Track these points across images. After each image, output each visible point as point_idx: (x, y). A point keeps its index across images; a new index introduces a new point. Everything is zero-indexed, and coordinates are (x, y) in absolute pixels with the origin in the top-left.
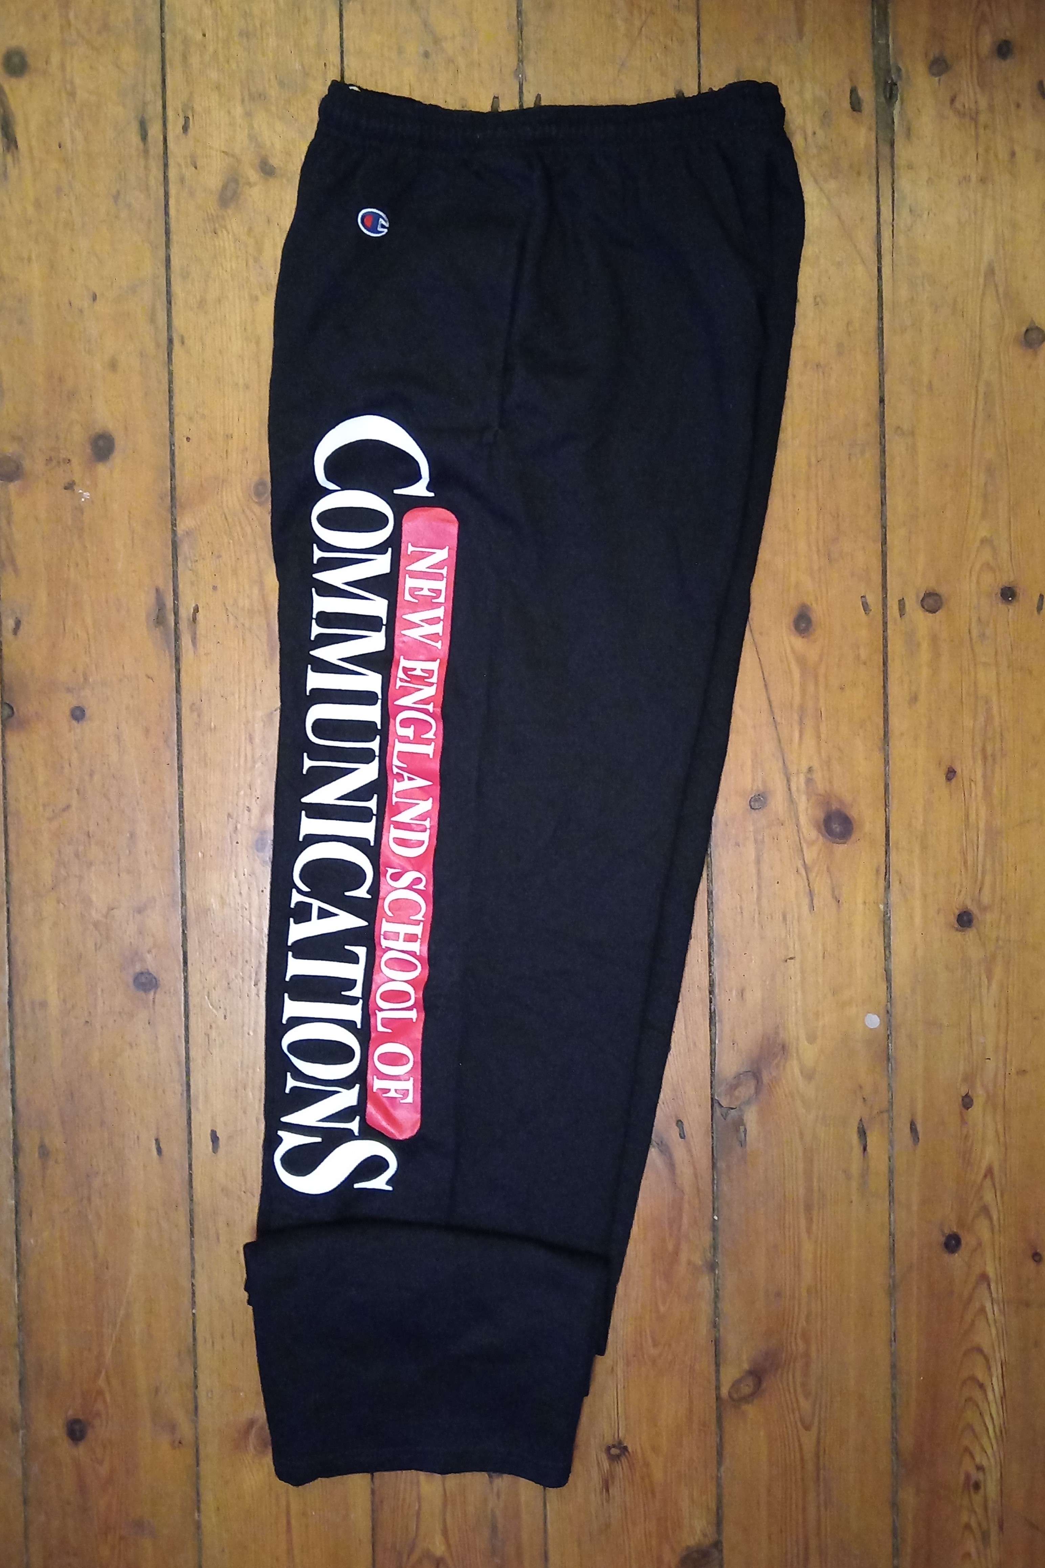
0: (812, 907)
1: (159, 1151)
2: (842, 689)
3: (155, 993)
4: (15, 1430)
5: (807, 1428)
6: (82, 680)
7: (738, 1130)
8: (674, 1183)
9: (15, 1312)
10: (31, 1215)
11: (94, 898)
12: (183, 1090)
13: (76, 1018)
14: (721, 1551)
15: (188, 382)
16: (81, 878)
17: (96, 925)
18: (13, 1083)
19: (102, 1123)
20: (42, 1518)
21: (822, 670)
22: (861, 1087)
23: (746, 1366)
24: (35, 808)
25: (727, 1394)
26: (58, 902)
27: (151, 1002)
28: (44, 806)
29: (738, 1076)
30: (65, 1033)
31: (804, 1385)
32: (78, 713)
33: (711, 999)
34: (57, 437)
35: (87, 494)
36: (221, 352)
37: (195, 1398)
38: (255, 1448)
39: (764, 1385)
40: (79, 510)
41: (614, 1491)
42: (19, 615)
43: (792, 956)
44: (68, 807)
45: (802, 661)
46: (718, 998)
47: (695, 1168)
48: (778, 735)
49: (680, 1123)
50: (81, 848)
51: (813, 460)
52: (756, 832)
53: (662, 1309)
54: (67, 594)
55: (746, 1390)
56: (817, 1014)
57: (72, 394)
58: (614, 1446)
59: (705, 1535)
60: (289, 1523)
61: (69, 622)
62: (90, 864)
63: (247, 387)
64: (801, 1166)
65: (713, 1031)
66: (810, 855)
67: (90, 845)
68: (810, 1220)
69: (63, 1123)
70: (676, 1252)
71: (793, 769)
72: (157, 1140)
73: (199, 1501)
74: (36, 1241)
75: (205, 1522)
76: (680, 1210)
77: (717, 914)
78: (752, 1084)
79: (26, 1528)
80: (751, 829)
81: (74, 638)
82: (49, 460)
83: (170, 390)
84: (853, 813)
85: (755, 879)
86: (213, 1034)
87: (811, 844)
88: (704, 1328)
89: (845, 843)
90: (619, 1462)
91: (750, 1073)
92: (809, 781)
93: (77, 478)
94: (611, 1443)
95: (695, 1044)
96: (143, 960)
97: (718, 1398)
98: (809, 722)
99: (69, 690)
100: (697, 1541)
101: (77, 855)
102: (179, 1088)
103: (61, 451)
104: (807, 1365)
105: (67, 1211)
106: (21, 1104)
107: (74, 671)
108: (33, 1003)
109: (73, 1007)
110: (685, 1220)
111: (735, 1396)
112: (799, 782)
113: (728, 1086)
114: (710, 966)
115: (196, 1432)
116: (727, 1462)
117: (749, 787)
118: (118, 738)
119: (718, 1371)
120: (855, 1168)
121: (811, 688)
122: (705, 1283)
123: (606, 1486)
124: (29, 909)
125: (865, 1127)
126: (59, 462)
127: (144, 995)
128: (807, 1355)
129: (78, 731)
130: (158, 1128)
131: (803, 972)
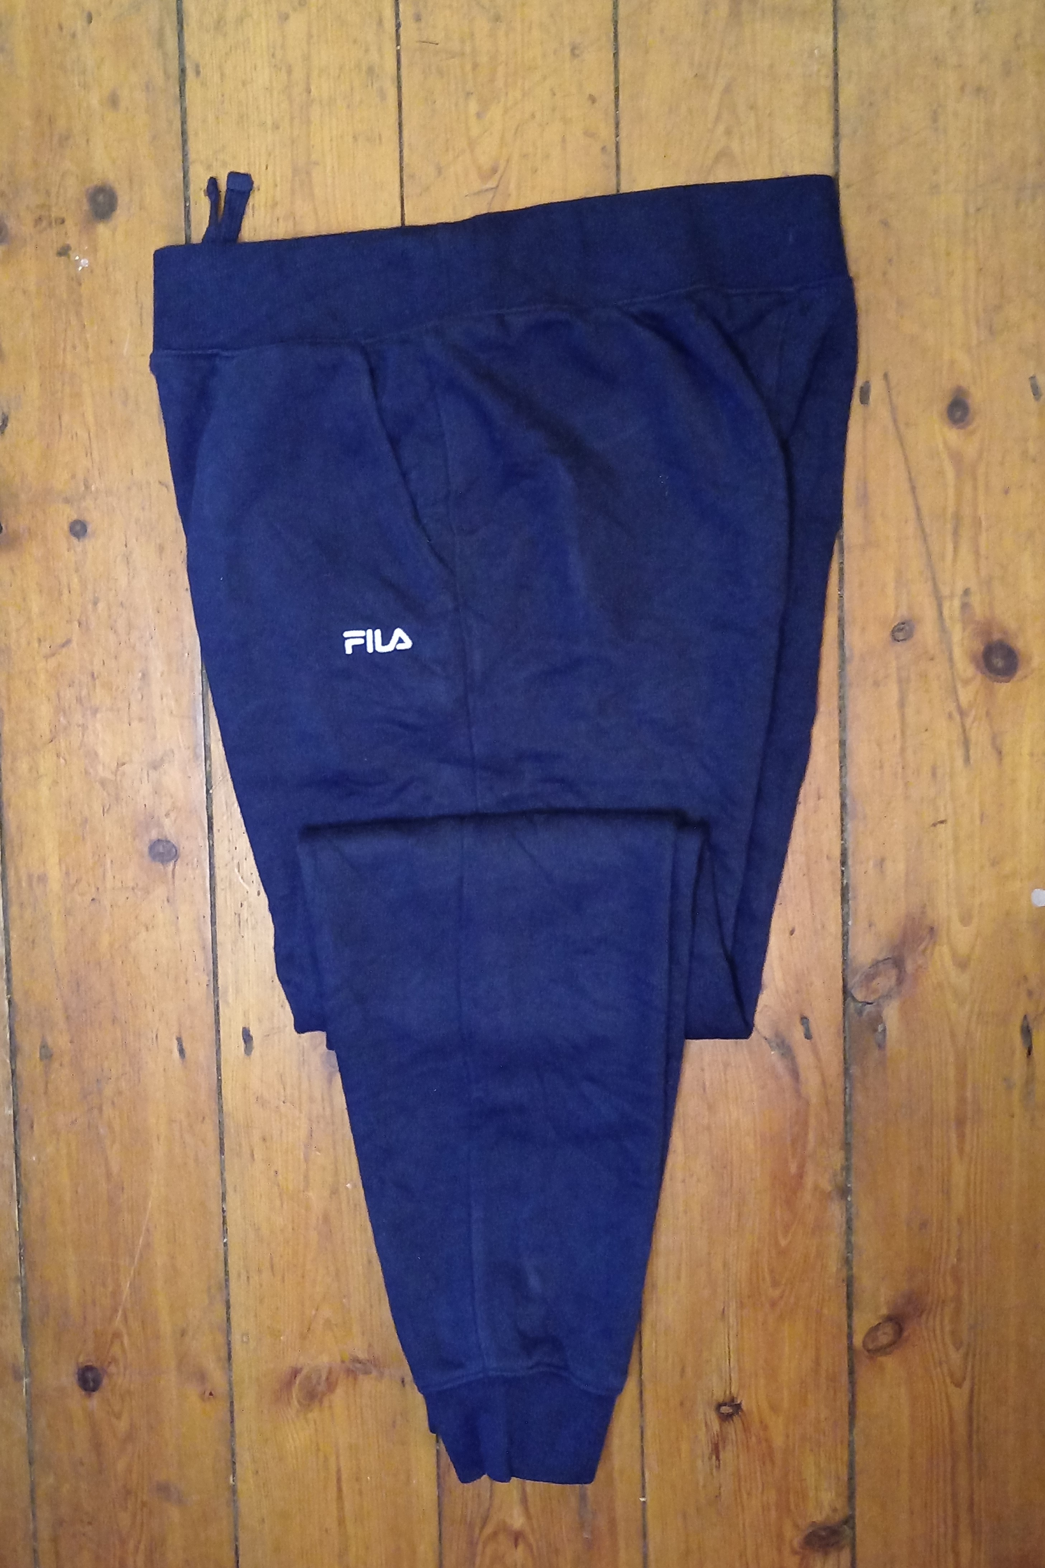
0: (967, 759)
1: (182, 1051)
2: (1006, 492)
3: (175, 865)
4: (18, 1377)
5: (959, 1385)
6: (83, 488)
7: (876, 1030)
8: (798, 1093)
9: (16, 1241)
10: (32, 1127)
11: (101, 752)
12: (209, 981)
13: (82, 895)
14: (853, 1528)
15: (204, 121)
16: (84, 727)
17: (103, 783)
18: (8, 971)
19: (114, 1020)
20: (51, 1480)
21: (981, 470)
22: (1025, 978)
23: (884, 1311)
24: (29, 644)
25: (862, 1344)
26: (58, 756)
27: (170, 875)
28: (39, 640)
29: (876, 964)
30: (68, 913)
31: (953, 1333)
32: (78, 528)
33: (843, 872)
34: (48, 193)
35: (84, 262)
36: (244, 84)
37: (229, 1344)
38: (299, 1402)
39: (905, 1334)
40: (77, 281)
41: (727, 1455)
42: (6, 410)
43: (942, 818)
44: (68, 642)
45: (957, 458)
46: (851, 869)
47: (822, 1075)
48: (927, 549)
49: (805, 1020)
50: (84, 692)
51: (972, 210)
52: (899, 669)
53: (783, 1243)
54: (63, 385)
55: (884, 1339)
56: (973, 889)
57: (65, 139)
58: (725, 1405)
59: (835, 1510)
60: (340, 1490)
61: (66, 418)
62: (95, 711)
63: (276, 127)
64: (951, 1073)
65: (846, 910)
66: (965, 695)
67: (94, 686)
68: (961, 1136)
69: (68, 1018)
70: (801, 1175)
71: (945, 591)
72: (179, 1040)
73: (234, 1463)
74: (39, 1159)
75: (240, 1486)
76: (806, 1124)
77: (852, 771)
78: (893, 973)
79: (33, 1491)
80: (894, 664)
81: (72, 438)
82: (39, 220)
83: (184, 133)
84: (1019, 644)
85: (898, 725)
86: (245, 914)
87: (966, 682)
88: (833, 1265)
89: (1008, 681)
90: (731, 1422)
91: (890, 960)
92: (965, 606)
93: (72, 241)
94: (721, 1400)
95: (823, 927)
96: (160, 825)
97: (850, 1348)
98: (966, 534)
99: (67, 501)
100: (824, 1515)
101: (79, 700)
102: (205, 978)
103: (54, 209)
104: (958, 1311)
105: (73, 1122)
106: (17, 997)
107: (73, 476)
108: (30, 877)
109: (78, 881)
110: (811, 1137)
111: (871, 1347)
112: (952, 608)
113: (863, 976)
114: (842, 832)
115: (230, 1383)
116: (860, 1423)
117: (893, 613)
118: (127, 559)
119: (850, 1316)
120: (1018, 1075)
121: (968, 490)
122: (836, 1211)
123: (716, 1450)
124: (23, 766)
125: (1031, 1025)
126: (50, 224)
127: (161, 867)
128: (958, 1299)
129: (79, 549)
130: (180, 1025)
131: (956, 839)
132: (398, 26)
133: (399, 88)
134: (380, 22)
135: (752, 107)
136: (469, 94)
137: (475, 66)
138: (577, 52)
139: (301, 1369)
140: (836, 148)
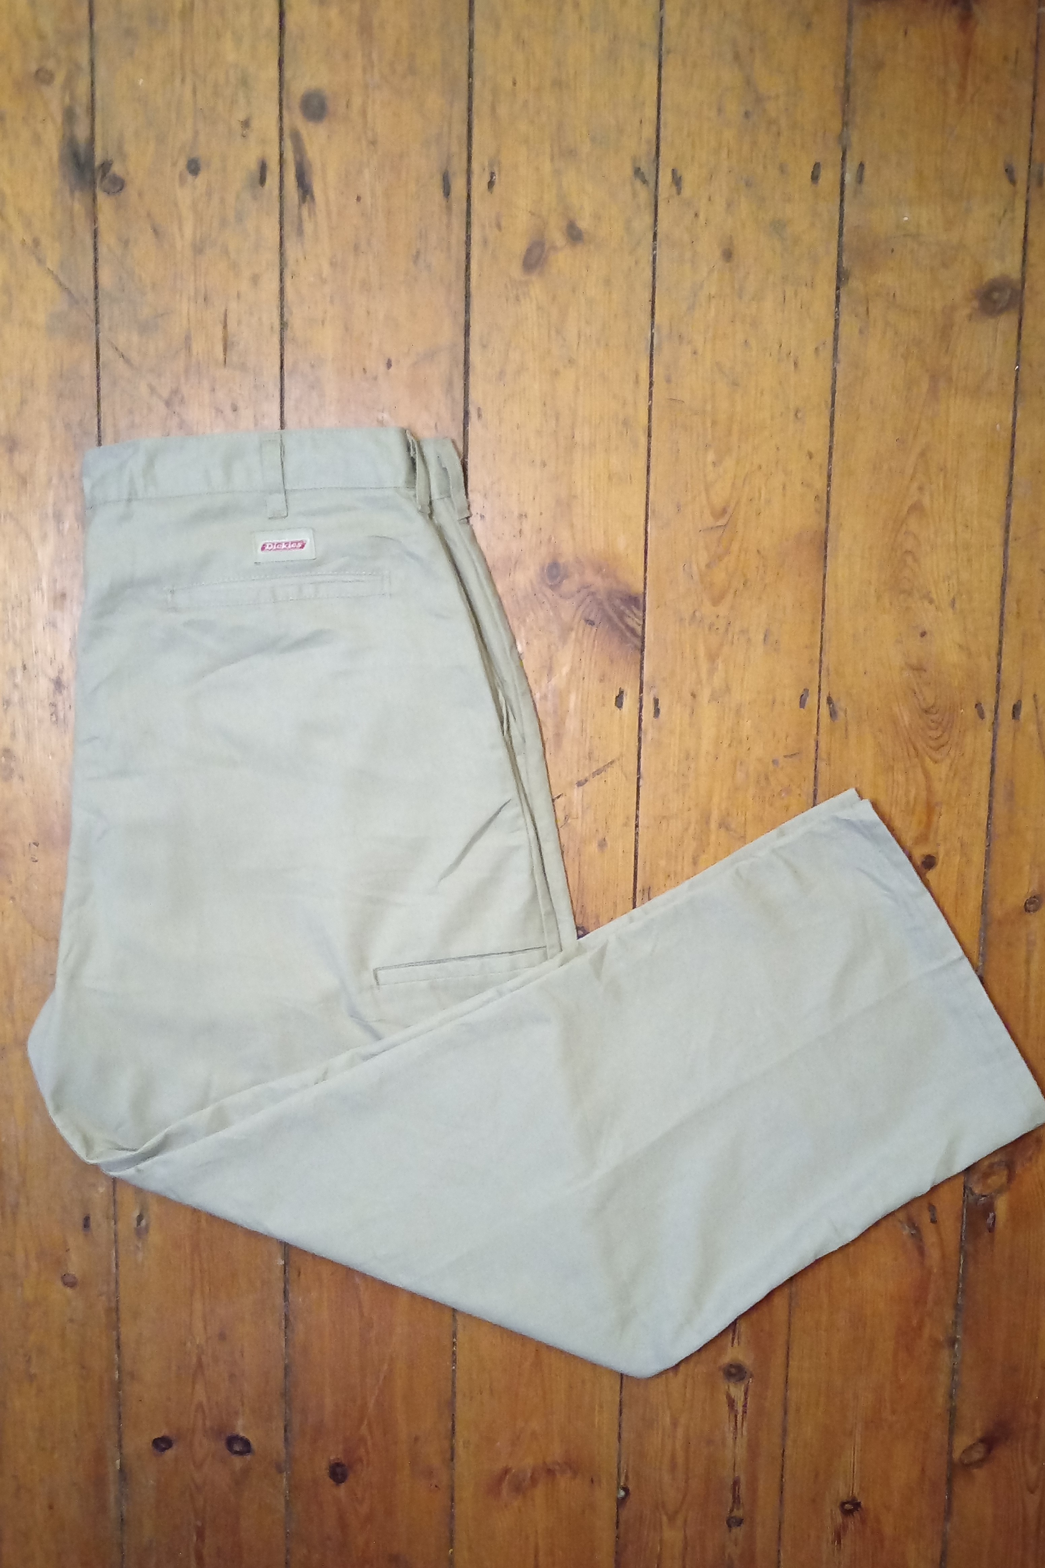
132: (651, 384)
133: (649, 436)
134: (637, 381)
135: (943, 469)
136: (707, 446)
137: (714, 423)
138: (799, 415)
139: (511, 1469)
140: (1008, 506)
